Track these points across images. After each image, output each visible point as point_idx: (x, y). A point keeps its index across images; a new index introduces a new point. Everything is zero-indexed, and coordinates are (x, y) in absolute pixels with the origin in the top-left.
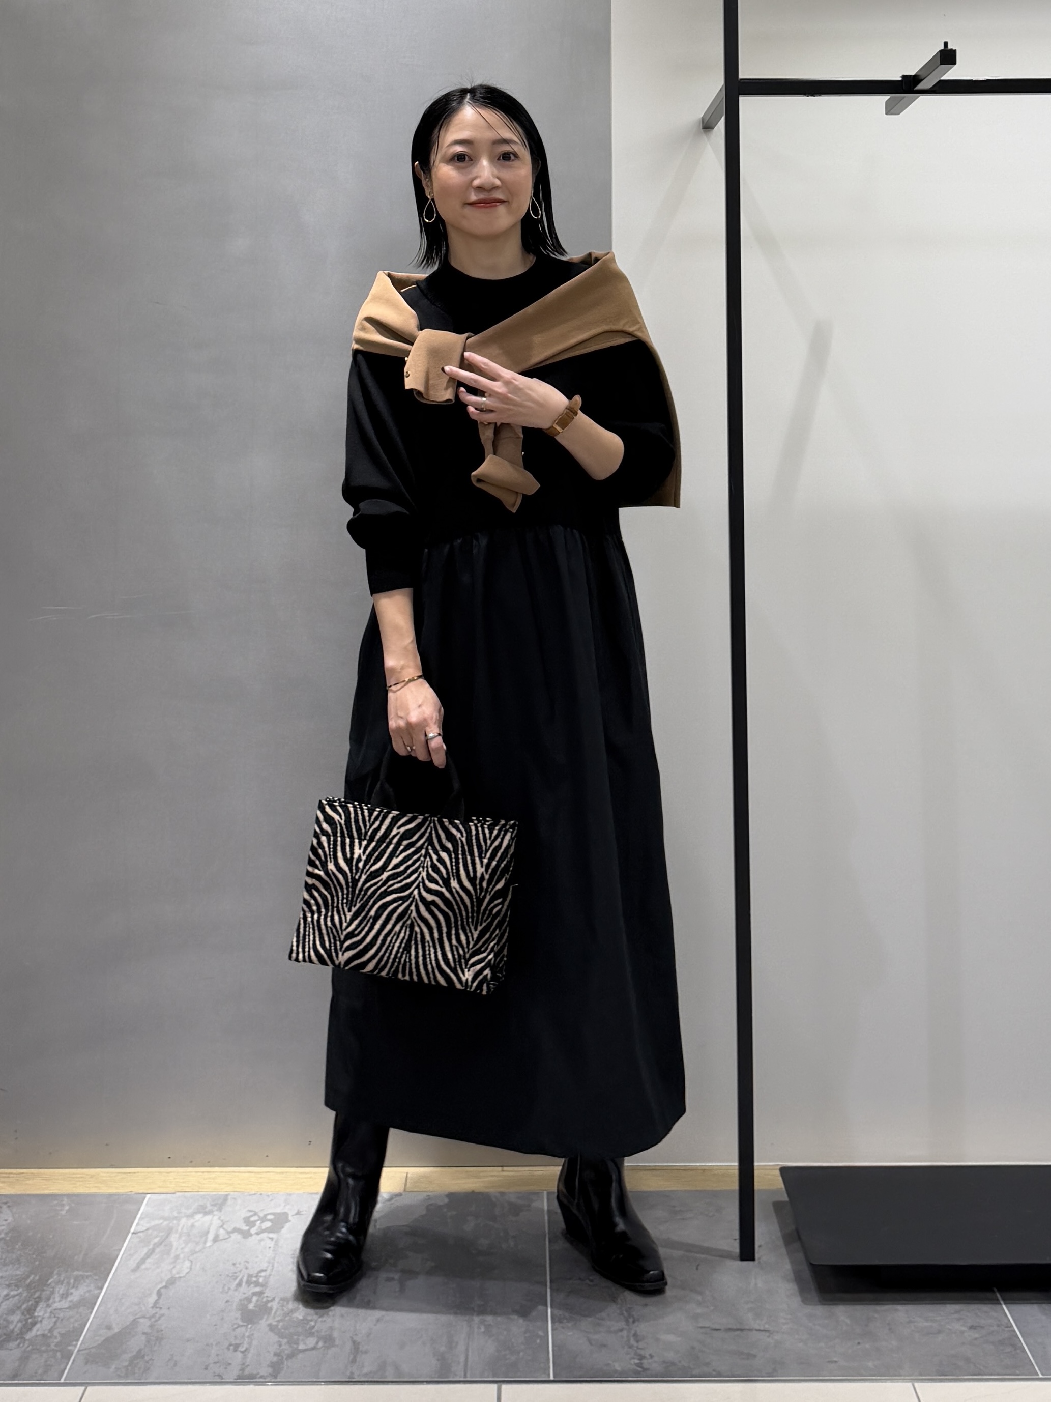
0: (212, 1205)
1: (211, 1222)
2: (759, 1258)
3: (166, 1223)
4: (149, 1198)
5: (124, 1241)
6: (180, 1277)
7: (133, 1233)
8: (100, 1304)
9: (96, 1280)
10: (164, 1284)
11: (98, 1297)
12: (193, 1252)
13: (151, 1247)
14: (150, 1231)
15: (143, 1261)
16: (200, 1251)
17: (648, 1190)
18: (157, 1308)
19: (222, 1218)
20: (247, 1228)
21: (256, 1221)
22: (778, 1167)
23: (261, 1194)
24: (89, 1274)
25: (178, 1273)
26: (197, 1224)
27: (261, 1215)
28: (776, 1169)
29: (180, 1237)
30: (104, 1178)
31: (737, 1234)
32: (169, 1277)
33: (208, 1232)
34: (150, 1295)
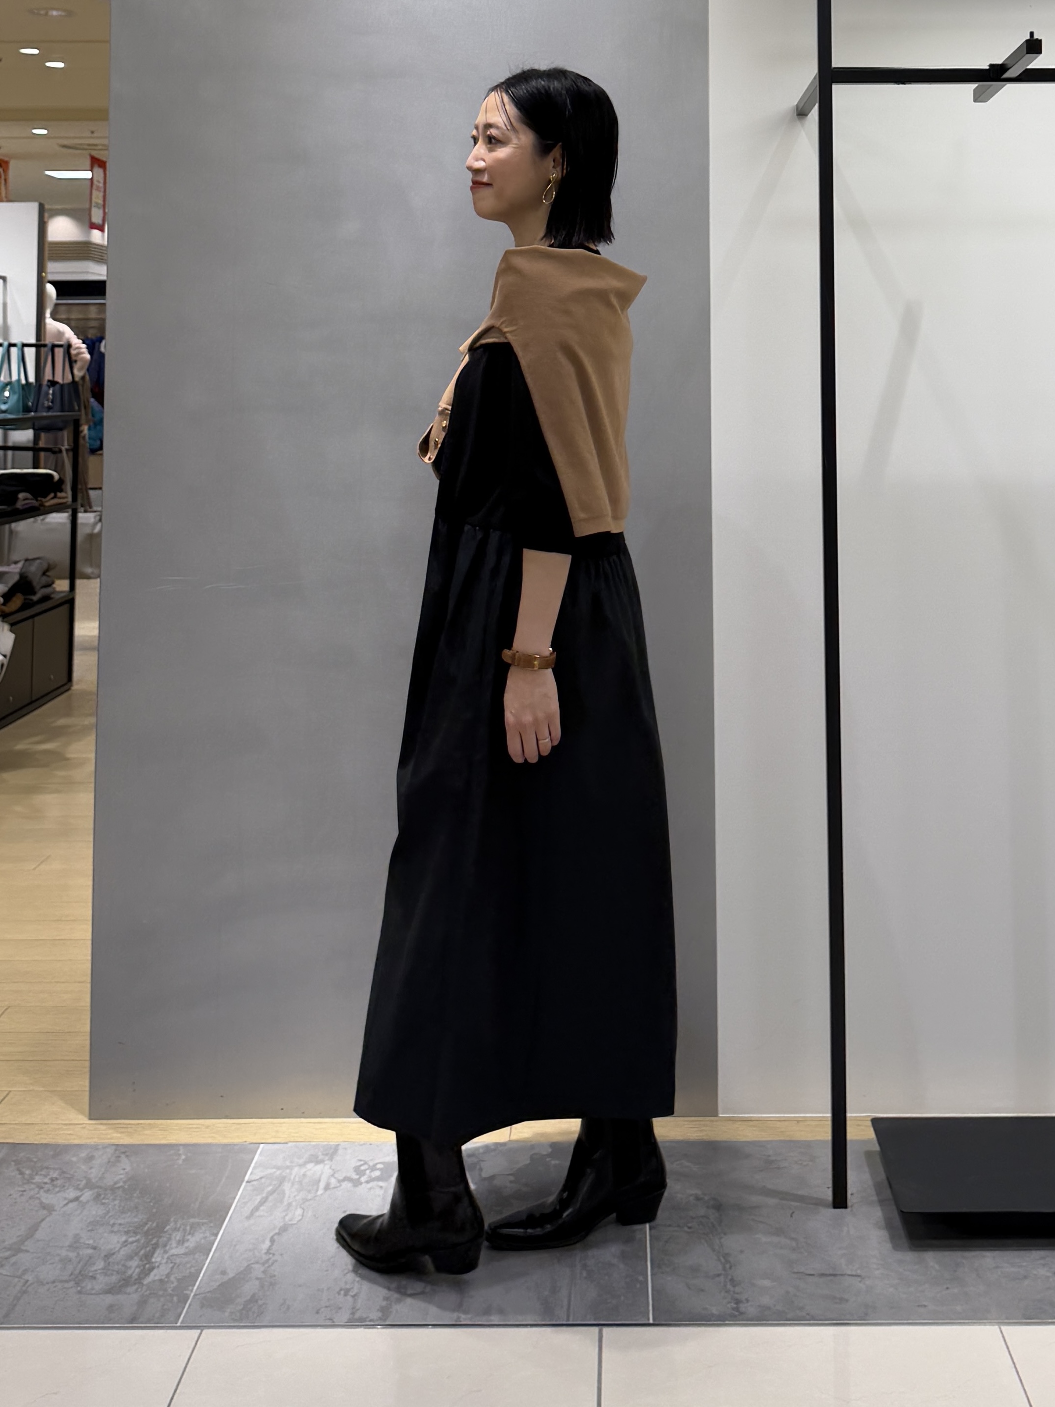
0: (323, 1154)
1: (322, 1171)
2: (851, 1206)
3: (278, 1172)
4: (263, 1148)
5: (239, 1190)
6: (292, 1224)
7: (248, 1182)
8: (215, 1250)
9: (211, 1227)
10: (277, 1231)
11: (213, 1244)
12: (305, 1200)
13: (264, 1195)
14: (263, 1180)
15: (257, 1209)
16: (311, 1199)
17: (744, 1139)
18: (270, 1254)
19: (333, 1168)
20: (357, 1177)
21: (366, 1170)
22: (870, 1119)
23: (371, 1144)
24: (204, 1221)
25: (290, 1221)
26: (309, 1173)
27: (371, 1164)
28: (867, 1120)
29: (293, 1184)
30: (219, 1129)
31: (830, 1183)
32: (282, 1224)
33: (319, 1181)
34: (263, 1242)
